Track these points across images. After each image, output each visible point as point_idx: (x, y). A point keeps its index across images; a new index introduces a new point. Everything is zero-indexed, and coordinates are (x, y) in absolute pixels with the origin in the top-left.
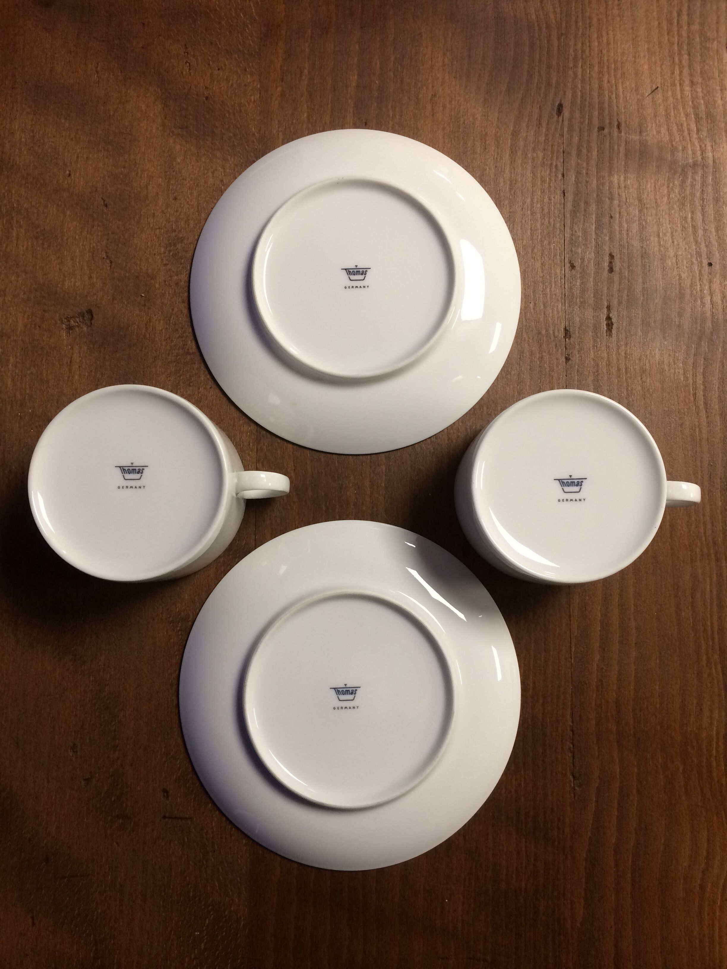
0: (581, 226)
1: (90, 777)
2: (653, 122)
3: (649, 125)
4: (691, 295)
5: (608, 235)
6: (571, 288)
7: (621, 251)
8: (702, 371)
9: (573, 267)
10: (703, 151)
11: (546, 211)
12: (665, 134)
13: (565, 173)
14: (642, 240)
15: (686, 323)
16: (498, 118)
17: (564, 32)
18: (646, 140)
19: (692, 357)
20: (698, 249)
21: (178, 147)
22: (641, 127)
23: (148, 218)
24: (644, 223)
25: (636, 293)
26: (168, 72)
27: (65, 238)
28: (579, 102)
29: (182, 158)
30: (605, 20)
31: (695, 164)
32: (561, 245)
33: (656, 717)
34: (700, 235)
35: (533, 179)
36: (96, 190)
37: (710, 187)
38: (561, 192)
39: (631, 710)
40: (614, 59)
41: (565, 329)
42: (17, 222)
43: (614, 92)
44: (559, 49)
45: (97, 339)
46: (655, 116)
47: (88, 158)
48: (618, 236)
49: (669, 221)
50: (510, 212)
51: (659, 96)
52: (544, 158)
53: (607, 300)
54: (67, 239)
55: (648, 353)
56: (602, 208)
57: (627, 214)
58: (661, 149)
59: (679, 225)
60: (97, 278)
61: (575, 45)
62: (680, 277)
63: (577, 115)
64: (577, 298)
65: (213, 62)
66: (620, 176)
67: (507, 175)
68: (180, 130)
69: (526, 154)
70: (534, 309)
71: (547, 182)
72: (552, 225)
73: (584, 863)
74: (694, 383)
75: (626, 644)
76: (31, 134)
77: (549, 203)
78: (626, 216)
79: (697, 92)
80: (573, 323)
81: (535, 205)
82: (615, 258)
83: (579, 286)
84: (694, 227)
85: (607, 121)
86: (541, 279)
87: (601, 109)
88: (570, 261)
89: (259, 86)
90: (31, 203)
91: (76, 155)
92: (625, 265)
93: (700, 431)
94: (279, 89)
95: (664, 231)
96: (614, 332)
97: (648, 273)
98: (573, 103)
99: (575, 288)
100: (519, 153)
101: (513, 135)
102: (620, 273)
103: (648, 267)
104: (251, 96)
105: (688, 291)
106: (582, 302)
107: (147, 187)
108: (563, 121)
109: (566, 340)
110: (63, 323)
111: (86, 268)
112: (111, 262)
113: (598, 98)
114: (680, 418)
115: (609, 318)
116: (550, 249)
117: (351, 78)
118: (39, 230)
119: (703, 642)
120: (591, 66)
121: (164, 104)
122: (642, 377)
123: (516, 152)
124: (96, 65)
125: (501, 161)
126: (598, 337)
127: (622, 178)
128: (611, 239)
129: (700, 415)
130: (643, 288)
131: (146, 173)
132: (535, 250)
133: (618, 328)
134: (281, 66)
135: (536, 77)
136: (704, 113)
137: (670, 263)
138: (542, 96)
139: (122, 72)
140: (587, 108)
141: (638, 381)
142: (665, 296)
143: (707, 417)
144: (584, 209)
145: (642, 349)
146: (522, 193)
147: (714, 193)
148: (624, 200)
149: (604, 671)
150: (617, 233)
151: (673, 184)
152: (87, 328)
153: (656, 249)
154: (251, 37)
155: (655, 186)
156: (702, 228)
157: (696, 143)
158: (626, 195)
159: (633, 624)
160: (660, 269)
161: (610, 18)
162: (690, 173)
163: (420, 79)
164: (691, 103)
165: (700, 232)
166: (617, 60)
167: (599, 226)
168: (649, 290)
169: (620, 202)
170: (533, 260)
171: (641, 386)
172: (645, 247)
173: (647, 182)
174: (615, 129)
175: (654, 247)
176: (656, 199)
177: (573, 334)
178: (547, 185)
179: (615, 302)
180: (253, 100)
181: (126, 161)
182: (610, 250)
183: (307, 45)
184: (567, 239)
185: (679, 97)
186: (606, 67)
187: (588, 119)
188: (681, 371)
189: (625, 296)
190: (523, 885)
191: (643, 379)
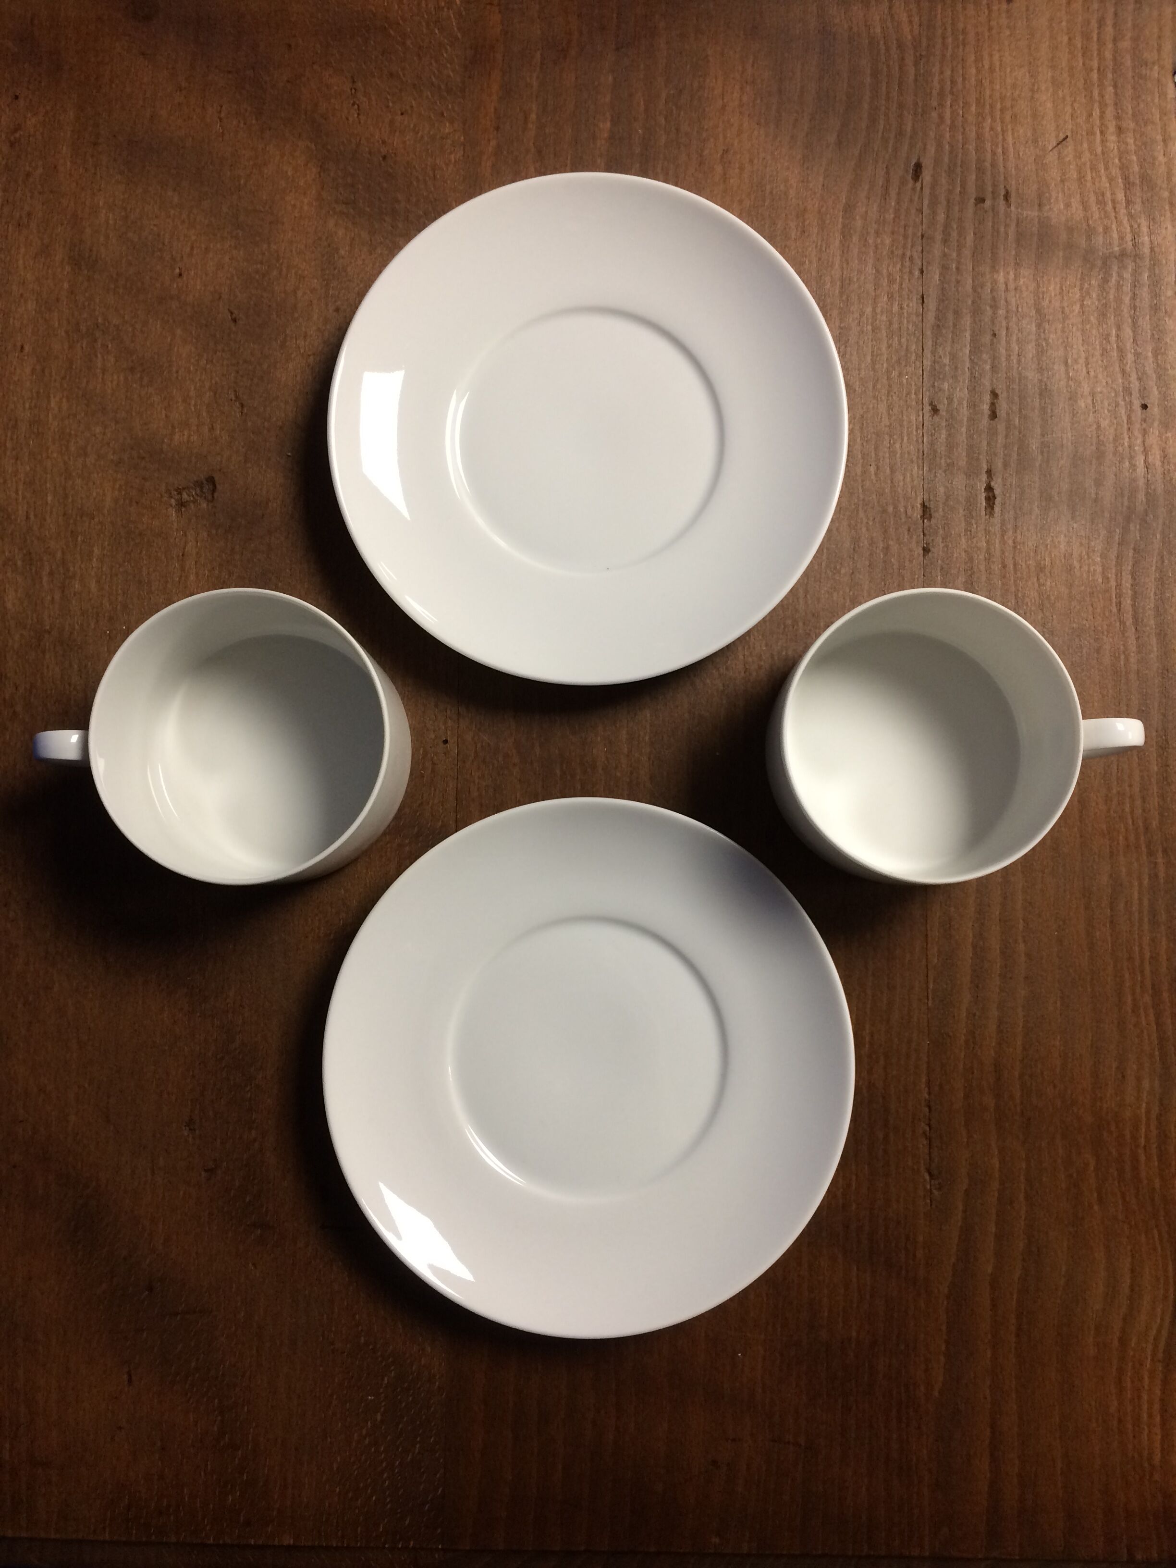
0: (948, 349)
1: (213, 1166)
2: (1060, 189)
3: (1054, 194)
4: (1115, 454)
5: (989, 361)
6: (932, 444)
7: (1008, 387)
8: (1130, 568)
9: (935, 410)
10: (1135, 235)
11: (895, 326)
12: (1077, 209)
13: (924, 269)
14: (1040, 370)
15: (1107, 495)
16: (823, 185)
17: (924, 53)
18: (1048, 218)
19: (1116, 547)
20: (1126, 383)
21: (341, 232)
22: (1040, 199)
23: (296, 340)
24: (1044, 344)
25: (1030, 450)
26: (325, 119)
27: (174, 369)
28: (946, 160)
29: (347, 248)
30: (987, 34)
31: (1123, 254)
32: (919, 378)
33: (1055, 1087)
34: (1129, 362)
35: (876, 277)
36: (220, 297)
37: (1146, 289)
38: (919, 297)
39: (1017, 1076)
40: (1001, 94)
41: (924, 505)
42: (103, 345)
43: (1000, 146)
44: (916, 80)
45: (222, 521)
46: (1062, 181)
47: (207, 249)
48: (1004, 365)
49: (1083, 340)
50: (841, 328)
51: (1069, 150)
52: (893, 246)
53: (987, 462)
54: (177, 372)
55: (1049, 541)
56: (980, 321)
57: (1019, 330)
58: (1070, 230)
59: (1098, 347)
60: (222, 429)
61: (942, 73)
62: (1099, 427)
63: (943, 180)
64: (941, 458)
65: (394, 102)
66: (1008, 273)
67: (836, 272)
68: (344, 206)
69: (866, 240)
70: (876, 474)
71: (898, 281)
72: (905, 347)
73: (945, 1303)
74: (1119, 586)
75: (1011, 978)
76: (123, 214)
77: (901, 315)
78: (1017, 335)
79: (1127, 144)
80: (935, 496)
81: (879, 316)
82: (1000, 397)
83: (945, 440)
84: (1121, 351)
85: (990, 189)
86: (887, 429)
87: (980, 170)
88: (932, 402)
89: (462, 138)
90: (124, 317)
91: (189, 244)
92: (1014, 408)
93: (1127, 659)
94: (493, 143)
95: (1075, 356)
96: (997, 509)
97: (1050, 421)
98: (937, 161)
99: (939, 443)
100: (855, 239)
101: (845, 211)
102: (1008, 421)
103: (1049, 411)
104: (451, 153)
105: (1110, 447)
106: (948, 465)
107: (296, 293)
108: (922, 188)
109: (923, 522)
110: (172, 497)
111: (205, 414)
112: (242, 406)
113: (976, 153)
114: (1096, 640)
115: (989, 489)
116: (901, 384)
117: (601, 126)
118: (134, 357)
119: (1127, 976)
120: (966, 104)
121: (321, 167)
122: (1039, 577)
123: (851, 237)
124: (219, 108)
125: (828, 251)
126: (972, 517)
127: (1012, 276)
128: (994, 368)
129: (1126, 635)
130: (1042, 443)
131: (293, 271)
132: (879, 386)
133: (1003, 504)
134: (496, 109)
135: (882, 122)
136: (1138, 177)
137: (1083, 405)
138: (890, 150)
139: (257, 119)
140: (959, 169)
141: (1033, 584)
142: (1074, 456)
143: (1138, 638)
144: (953, 323)
145: (1039, 535)
146: (859, 298)
147: (1152, 297)
148: (1014, 309)
149: (977, 1017)
150: (1003, 359)
151: (1090, 284)
152: (208, 505)
153: (1063, 383)
154: (451, 64)
155: (1061, 288)
156: (1133, 351)
157: (1125, 222)
158: (1016, 301)
159: (1021, 947)
160: (1067, 414)
161: (994, 31)
162: (1115, 268)
163: (706, 127)
164: (1117, 161)
165: (1130, 357)
166: (1005, 96)
167: (976, 349)
168: (1051, 445)
169: (1007, 312)
170: (875, 401)
171: (1037, 591)
172: (1045, 379)
173: (1049, 280)
174: (1002, 202)
175: (1060, 381)
176: (1063, 308)
177: (934, 512)
178: (896, 287)
179: (999, 464)
180: (453, 160)
181: (263, 254)
182: (992, 384)
183: (535, 75)
184: (927, 368)
185: (1099, 150)
186: (988, 107)
187: (961, 186)
188: (1099, 569)
189: (1015, 456)
190: (854, 1334)
191: (1041, 580)
